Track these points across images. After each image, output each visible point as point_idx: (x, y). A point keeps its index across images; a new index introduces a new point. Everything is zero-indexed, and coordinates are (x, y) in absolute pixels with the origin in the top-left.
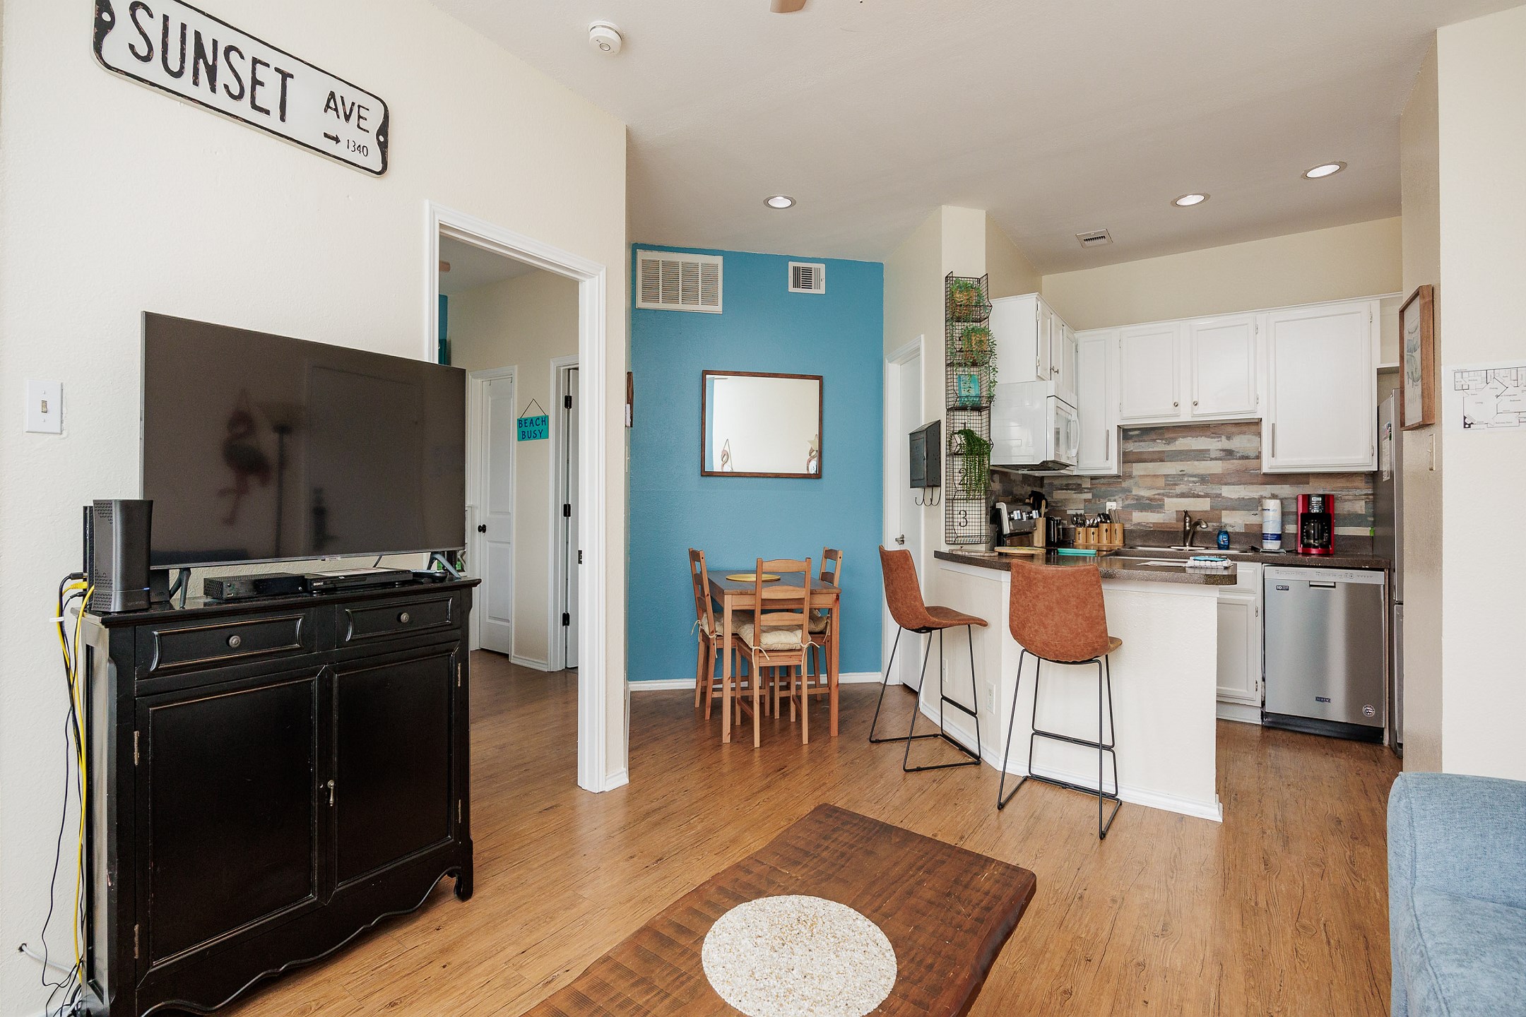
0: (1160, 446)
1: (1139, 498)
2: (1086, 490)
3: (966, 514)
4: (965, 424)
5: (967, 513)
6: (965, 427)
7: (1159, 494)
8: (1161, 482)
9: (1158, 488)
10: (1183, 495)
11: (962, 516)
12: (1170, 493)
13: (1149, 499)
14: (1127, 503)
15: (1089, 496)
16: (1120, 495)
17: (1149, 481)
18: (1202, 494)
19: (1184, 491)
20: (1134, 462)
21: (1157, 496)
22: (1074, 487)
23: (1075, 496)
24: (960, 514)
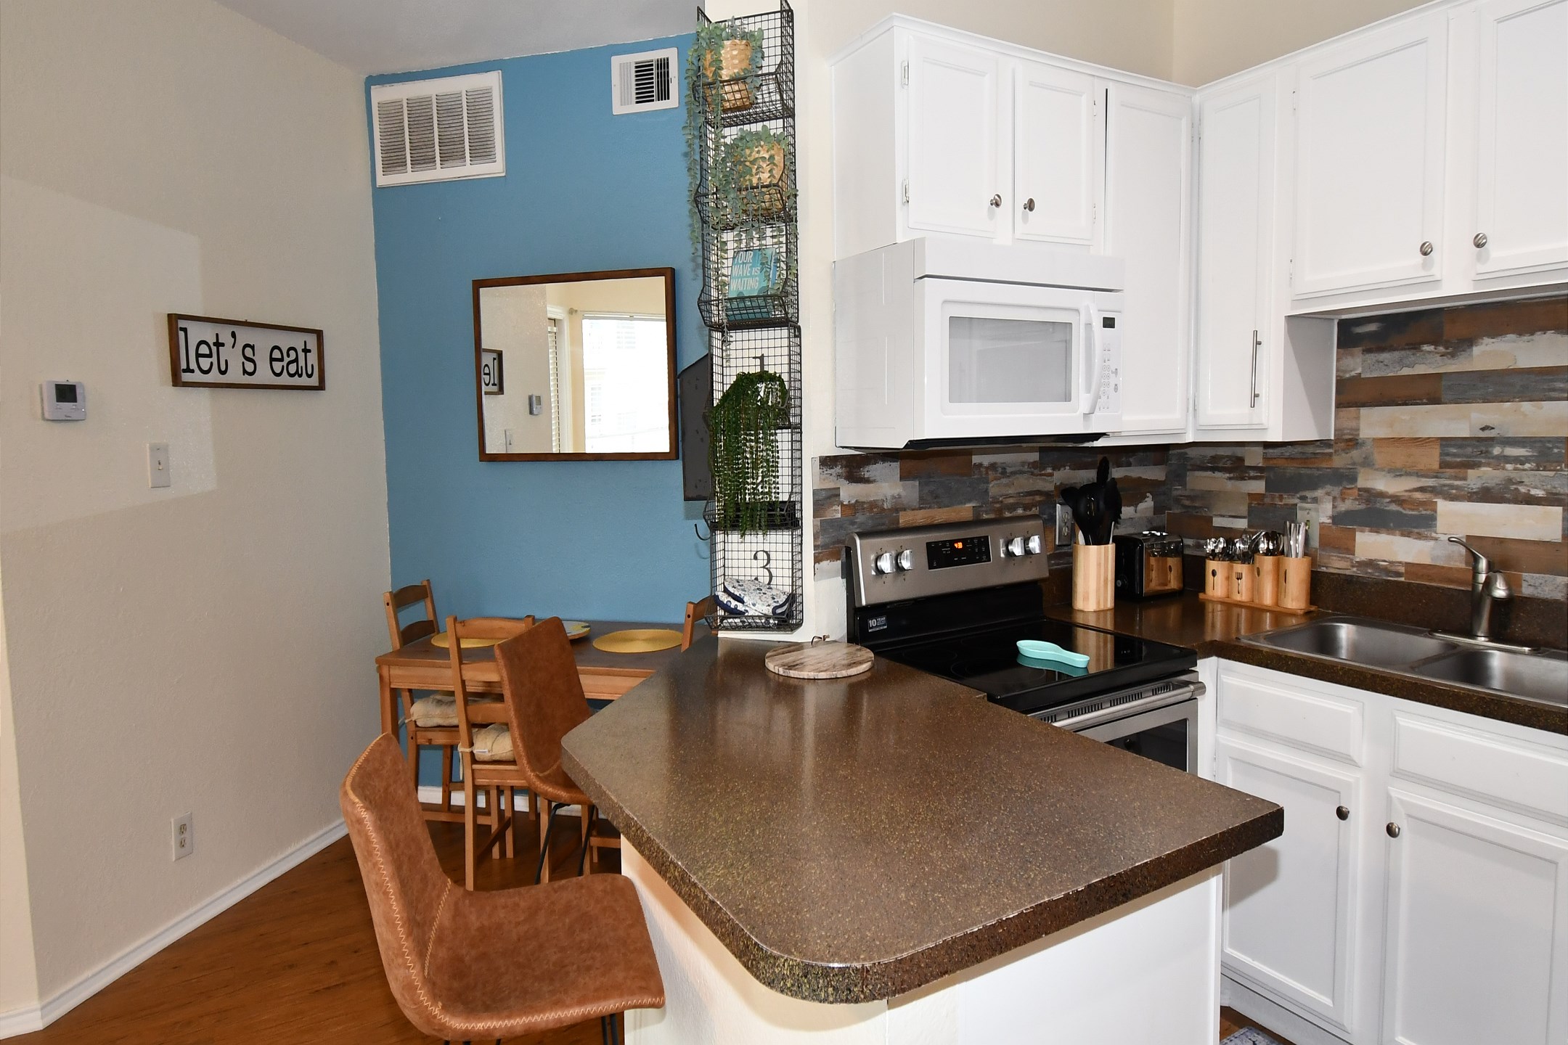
0: (1429, 362)
1: (1370, 496)
2: (1252, 474)
3: (769, 560)
4: (762, 358)
5: (773, 556)
6: (762, 365)
7: (1422, 489)
8: (1431, 459)
9: (1419, 474)
10: (1486, 495)
11: (761, 563)
12: (1452, 487)
13: (1396, 499)
14: (1343, 507)
15: (1258, 487)
16: (1329, 488)
17: (1399, 457)
18: (1539, 493)
19: (1491, 484)
20: (1364, 405)
21: (1418, 495)
22: (1228, 464)
23: (1230, 485)
24: (755, 558)
